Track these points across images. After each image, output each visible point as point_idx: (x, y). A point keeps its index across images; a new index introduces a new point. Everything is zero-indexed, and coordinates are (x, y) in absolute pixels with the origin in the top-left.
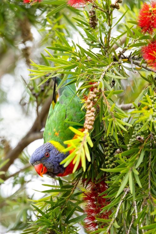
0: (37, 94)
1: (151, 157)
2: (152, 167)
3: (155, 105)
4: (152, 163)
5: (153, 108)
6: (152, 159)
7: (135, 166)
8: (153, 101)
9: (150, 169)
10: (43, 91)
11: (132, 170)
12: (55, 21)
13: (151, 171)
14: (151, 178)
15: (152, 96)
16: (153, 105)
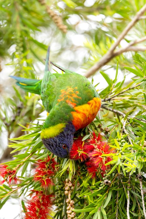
0: (9, 124)
1: (118, 196)
2: (119, 206)
3: (122, 148)
4: (120, 201)
5: (121, 151)
6: (119, 198)
7: (103, 205)
8: (120, 144)
9: (118, 207)
10: (14, 121)
11: (100, 209)
12: (23, 55)
13: (118, 209)
14: (118, 216)
15: (120, 139)
16: (120, 148)
